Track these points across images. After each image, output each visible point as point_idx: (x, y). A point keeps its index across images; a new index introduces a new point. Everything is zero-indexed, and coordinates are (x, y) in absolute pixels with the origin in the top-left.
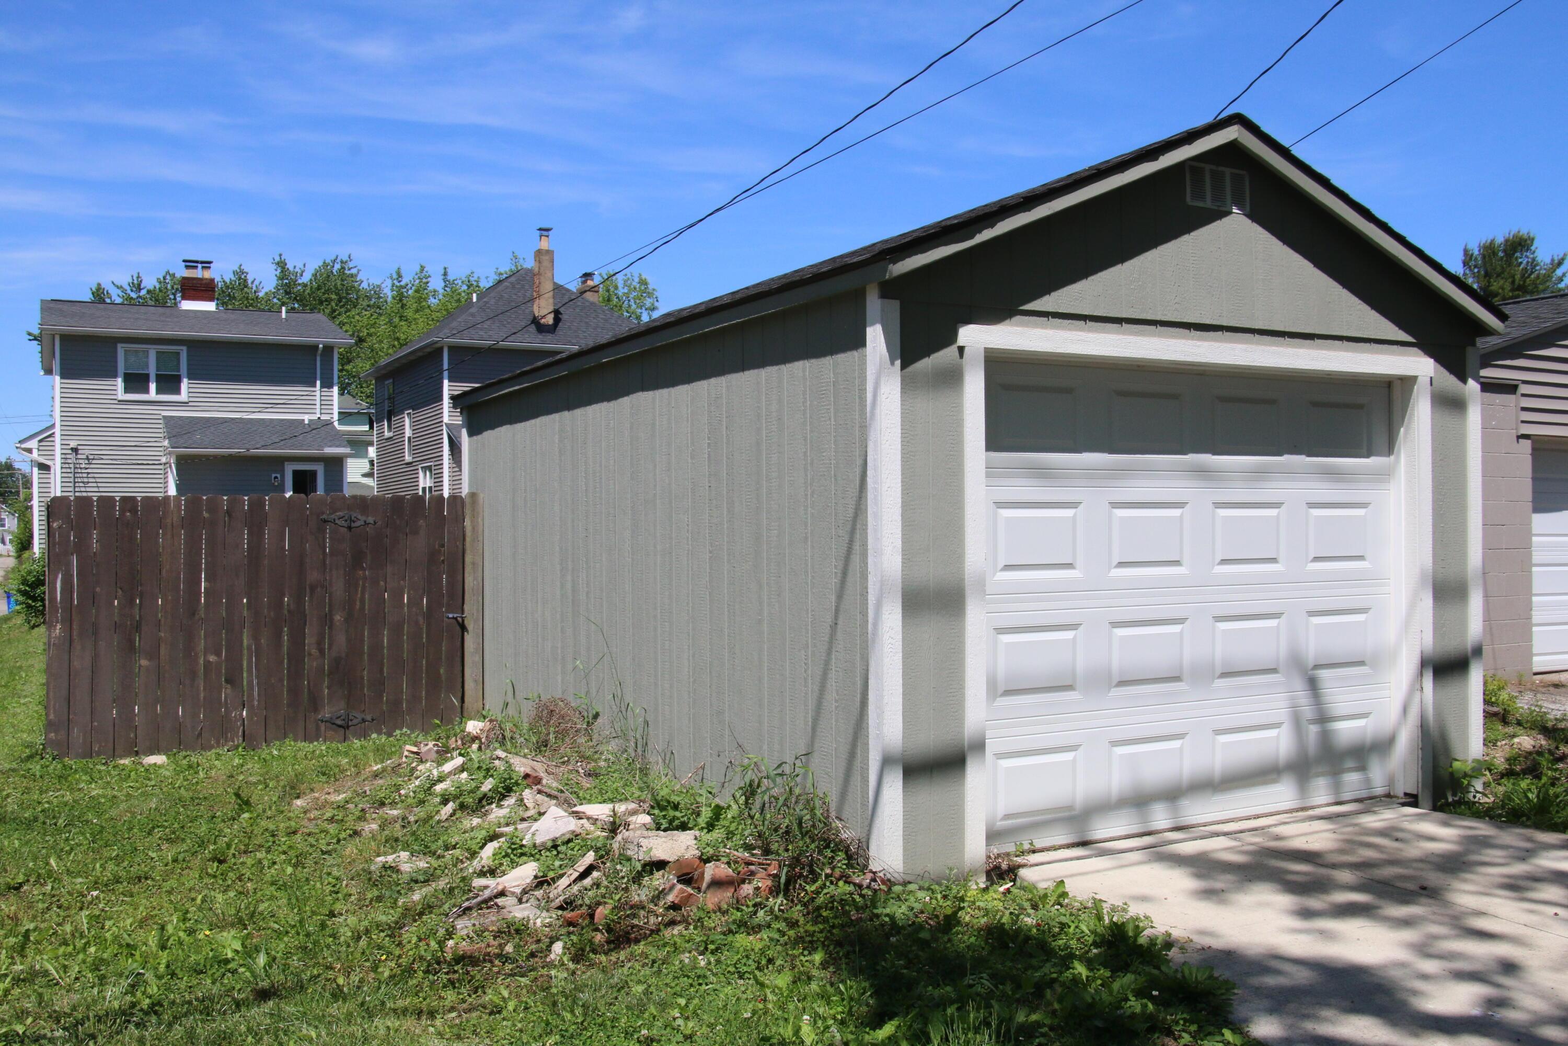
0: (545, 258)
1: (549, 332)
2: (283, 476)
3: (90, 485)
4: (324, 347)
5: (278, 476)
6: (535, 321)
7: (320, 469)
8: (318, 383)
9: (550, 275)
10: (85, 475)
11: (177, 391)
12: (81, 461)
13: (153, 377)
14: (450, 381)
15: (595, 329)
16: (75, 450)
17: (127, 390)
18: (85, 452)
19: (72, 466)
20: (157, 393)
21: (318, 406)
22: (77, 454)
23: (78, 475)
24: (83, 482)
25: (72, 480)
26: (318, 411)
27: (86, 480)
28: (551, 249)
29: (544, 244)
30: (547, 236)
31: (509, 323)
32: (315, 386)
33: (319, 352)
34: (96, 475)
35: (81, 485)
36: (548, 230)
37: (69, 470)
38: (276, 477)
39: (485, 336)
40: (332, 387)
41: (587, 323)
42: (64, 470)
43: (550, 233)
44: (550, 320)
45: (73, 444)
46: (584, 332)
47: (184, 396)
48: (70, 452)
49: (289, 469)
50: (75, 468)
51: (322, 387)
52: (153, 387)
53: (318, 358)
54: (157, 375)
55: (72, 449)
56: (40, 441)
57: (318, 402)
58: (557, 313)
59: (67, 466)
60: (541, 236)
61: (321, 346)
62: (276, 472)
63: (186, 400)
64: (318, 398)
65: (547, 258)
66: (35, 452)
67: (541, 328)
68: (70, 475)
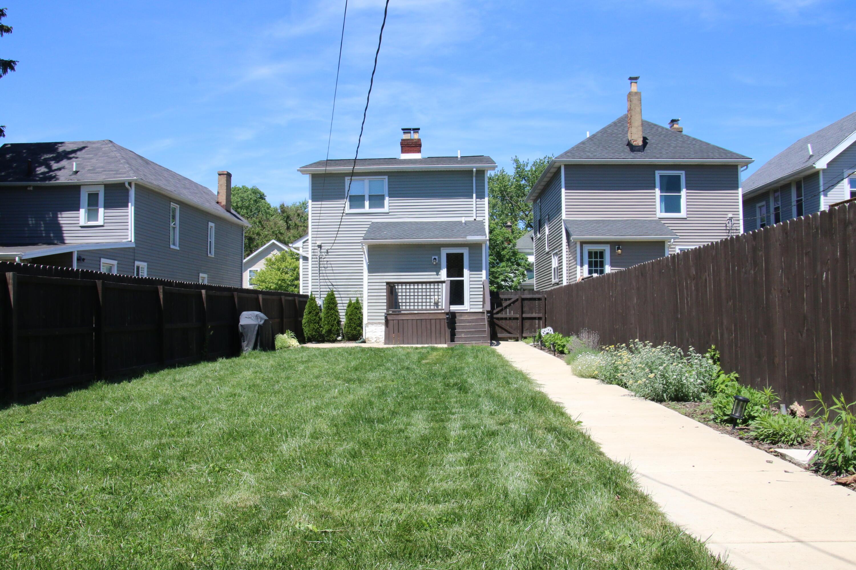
0: (635, 98)
1: (639, 151)
2: (440, 258)
3: (328, 269)
4: (477, 171)
5: (437, 257)
6: (629, 144)
7: (465, 252)
8: (474, 195)
9: (638, 109)
10: (325, 263)
11: (382, 206)
12: (323, 254)
13: (367, 197)
14: (566, 189)
15: (675, 147)
16: (320, 247)
17: (351, 207)
18: (325, 248)
19: (317, 257)
20: (370, 208)
21: (474, 212)
22: (321, 249)
23: (321, 263)
24: (324, 267)
25: (318, 266)
26: (474, 215)
27: (326, 266)
28: (639, 91)
29: (634, 88)
30: (636, 83)
31: (609, 147)
32: (472, 198)
33: (474, 174)
34: (332, 262)
35: (323, 269)
36: (636, 78)
37: (316, 260)
38: (435, 259)
39: (591, 156)
40: (484, 198)
41: (668, 144)
42: (313, 260)
43: (638, 81)
44: (640, 143)
45: (319, 243)
46: (666, 150)
47: (386, 209)
48: (317, 248)
49: (444, 252)
50: (320, 258)
51: (476, 198)
52: (367, 203)
53: (474, 179)
54: (370, 196)
55: (318, 246)
56: (304, 242)
57: (474, 209)
58: (645, 139)
59: (315, 257)
60: (631, 83)
61: (474, 169)
62: (435, 255)
63: (388, 211)
64: (474, 206)
65: (636, 97)
66: (301, 249)
67: (632, 148)
68: (317, 263)
